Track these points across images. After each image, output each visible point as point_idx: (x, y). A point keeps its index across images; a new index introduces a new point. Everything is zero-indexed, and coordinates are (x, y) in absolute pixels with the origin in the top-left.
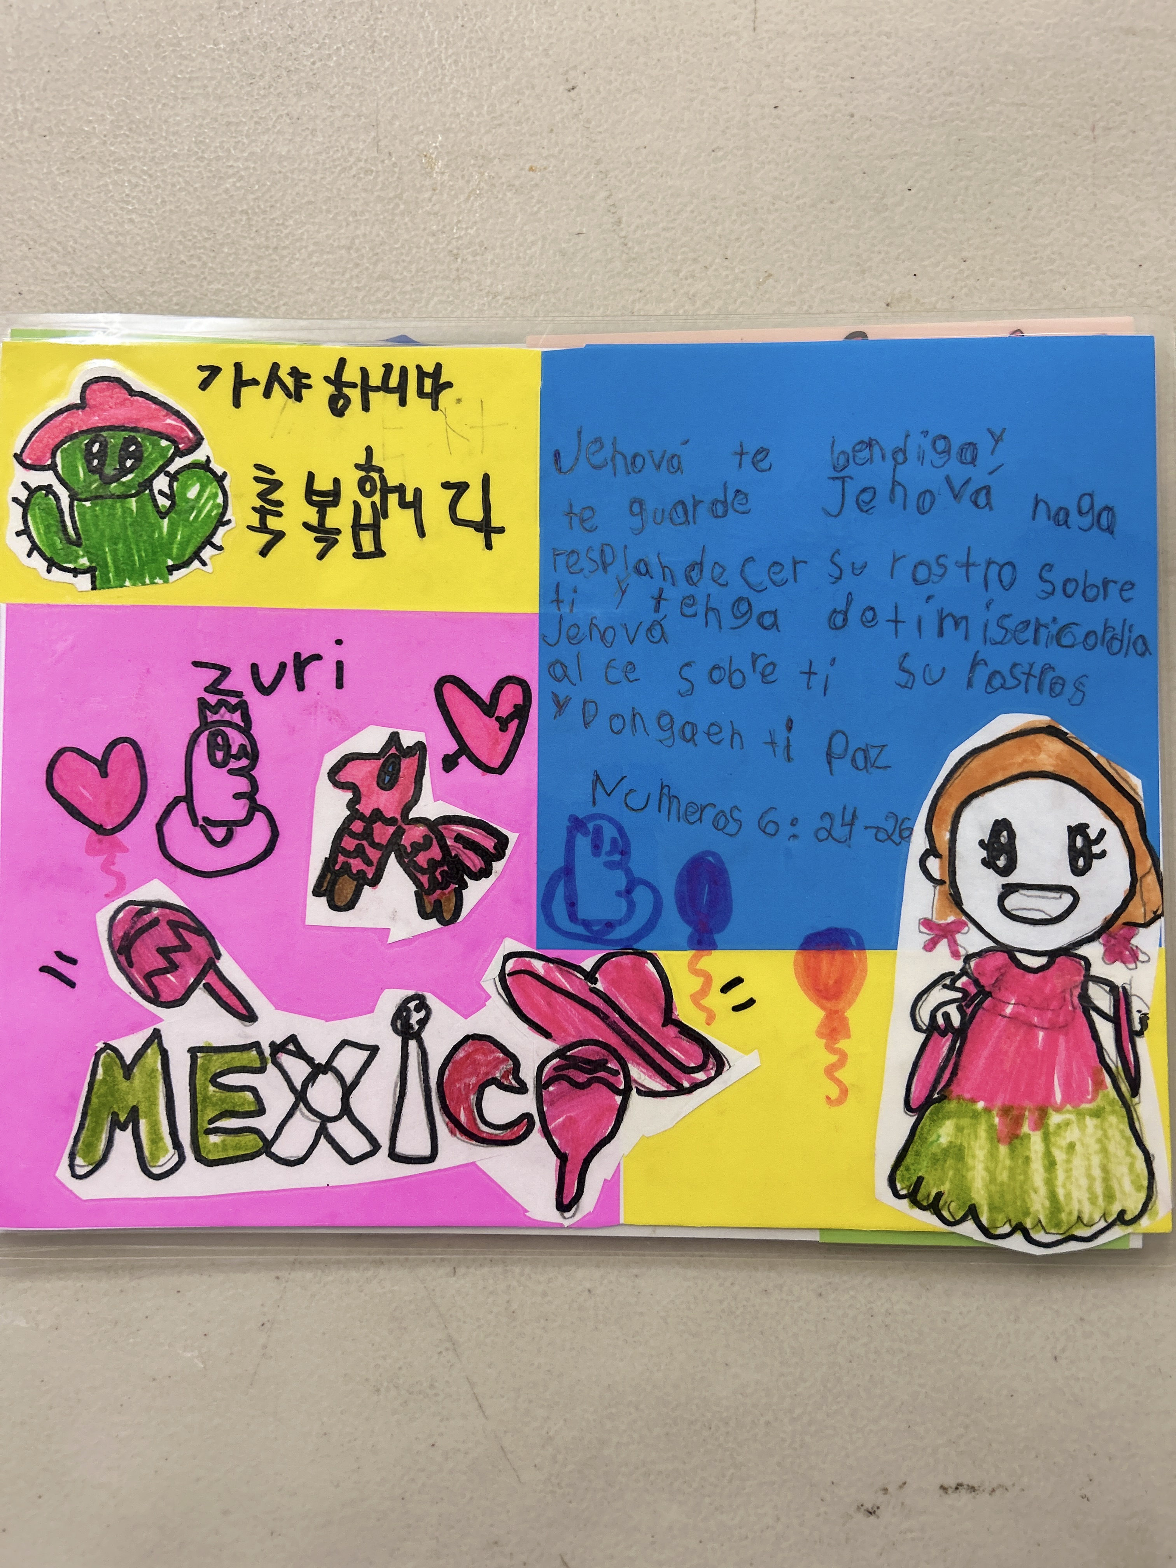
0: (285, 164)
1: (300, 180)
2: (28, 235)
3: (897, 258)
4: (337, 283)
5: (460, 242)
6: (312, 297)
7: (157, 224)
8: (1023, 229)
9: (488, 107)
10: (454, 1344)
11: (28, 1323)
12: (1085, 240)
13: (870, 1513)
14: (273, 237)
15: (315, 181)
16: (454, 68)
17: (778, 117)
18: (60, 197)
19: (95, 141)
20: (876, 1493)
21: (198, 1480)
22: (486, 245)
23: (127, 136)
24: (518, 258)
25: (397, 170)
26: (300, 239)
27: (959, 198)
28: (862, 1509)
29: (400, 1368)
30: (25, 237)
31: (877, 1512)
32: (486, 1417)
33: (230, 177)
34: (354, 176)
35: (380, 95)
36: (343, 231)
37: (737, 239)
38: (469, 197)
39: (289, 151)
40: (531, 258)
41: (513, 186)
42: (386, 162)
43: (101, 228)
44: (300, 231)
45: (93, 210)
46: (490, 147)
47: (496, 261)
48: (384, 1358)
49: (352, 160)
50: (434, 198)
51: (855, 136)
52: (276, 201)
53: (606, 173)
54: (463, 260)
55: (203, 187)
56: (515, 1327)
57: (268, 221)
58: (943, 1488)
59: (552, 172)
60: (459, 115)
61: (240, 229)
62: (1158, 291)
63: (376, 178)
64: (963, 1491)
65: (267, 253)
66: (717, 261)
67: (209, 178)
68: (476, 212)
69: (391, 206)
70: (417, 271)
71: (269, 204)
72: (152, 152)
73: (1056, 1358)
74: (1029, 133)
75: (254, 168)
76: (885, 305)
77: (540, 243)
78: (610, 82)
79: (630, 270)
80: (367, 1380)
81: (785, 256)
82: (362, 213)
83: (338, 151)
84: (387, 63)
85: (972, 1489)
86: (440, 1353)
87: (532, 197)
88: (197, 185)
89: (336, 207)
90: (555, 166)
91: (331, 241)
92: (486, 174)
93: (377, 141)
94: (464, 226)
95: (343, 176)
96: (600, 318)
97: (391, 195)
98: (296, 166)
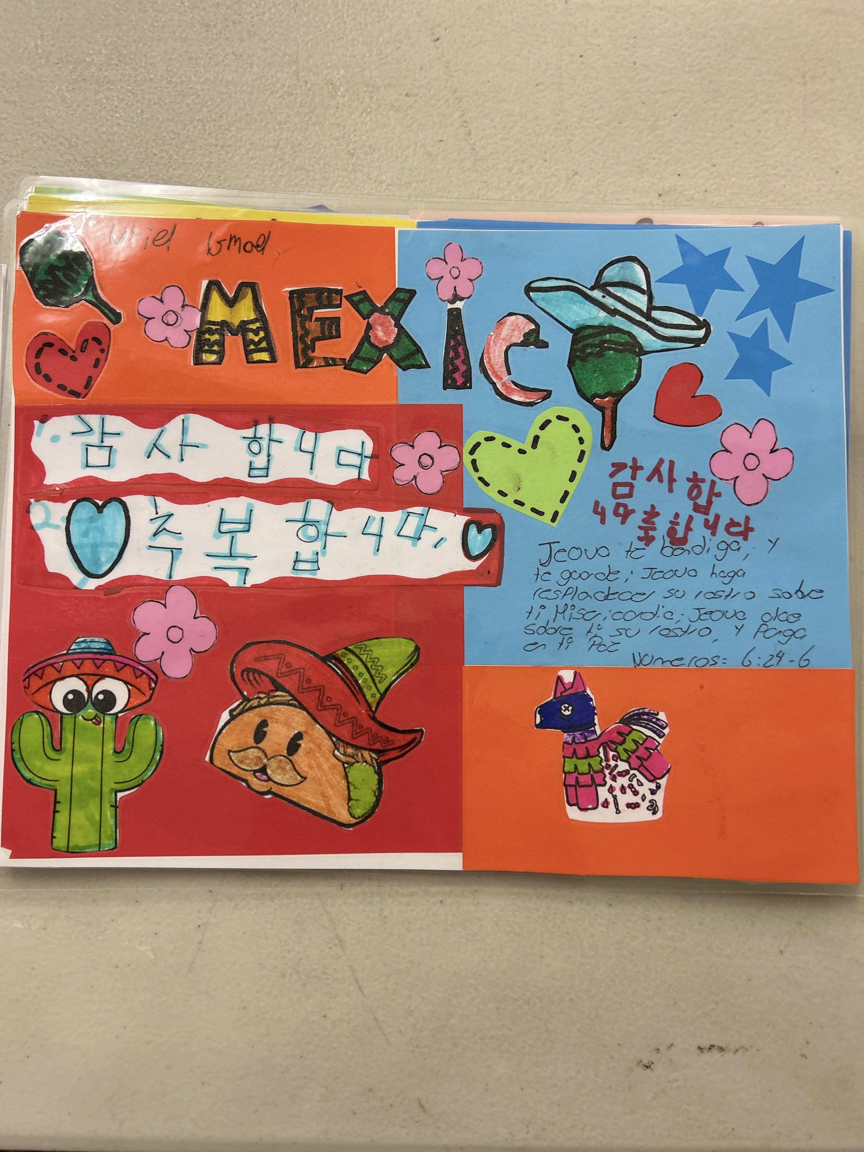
0: (231, 87)
1: (241, 99)
2: (43, 133)
3: (667, 162)
4: (266, 172)
5: (355, 145)
6: (248, 181)
7: (137, 127)
8: (755, 144)
9: (377, 51)
10: (340, 941)
11: (22, 924)
12: (798, 153)
13: (647, 1067)
14: (221, 138)
15: (252, 99)
16: (353, 23)
17: (583, 63)
18: (67, 107)
19: (94, 69)
20: (651, 1052)
21: (148, 1043)
22: (374, 148)
23: (117, 65)
24: (397, 157)
25: (310, 93)
26: (241, 140)
27: (711, 122)
28: (641, 1064)
29: (300, 959)
30: (41, 135)
31: (652, 1066)
32: (364, 995)
33: (190, 96)
34: (280, 97)
35: (300, 41)
36: (271, 135)
37: (554, 147)
38: (362, 113)
39: (233, 78)
40: (406, 157)
41: (394, 106)
42: (303, 88)
43: (96, 129)
44: (240, 135)
45: (90, 117)
46: (378, 79)
47: (381, 159)
48: (289, 951)
49: (279, 86)
50: (337, 114)
51: (637, 77)
52: (224, 113)
53: (460, 100)
54: (358, 158)
55: (171, 102)
56: (386, 928)
57: (217, 127)
58: (700, 1048)
59: (421, 97)
60: (356, 56)
61: (197, 132)
62: (850, 190)
63: (296, 98)
64: (714, 1051)
65: (216, 150)
66: (540, 162)
67: (175, 95)
68: (367, 124)
69: (306, 119)
70: (325, 165)
71: (219, 115)
72: (135, 77)
73: (781, 952)
74: (759, 78)
75: (208, 90)
76: (657, 196)
77: (412, 147)
78: (464, 36)
79: (477, 167)
80: (276, 968)
81: (587, 159)
82: (285, 123)
83: (268, 79)
84: (305, 19)
85: (721, 1049)
86: (331, 948)
87: (408, 115)
88: (167, 101)
89: (267, 118)
90: (424, 93)
91: (263, 142)
92: (375, 98)
93: (297, 74)
94: (358, 134)
95: (272, 96)
96: (455, 200)
97: (307, 110)
98: (238, 89)
